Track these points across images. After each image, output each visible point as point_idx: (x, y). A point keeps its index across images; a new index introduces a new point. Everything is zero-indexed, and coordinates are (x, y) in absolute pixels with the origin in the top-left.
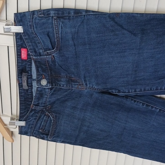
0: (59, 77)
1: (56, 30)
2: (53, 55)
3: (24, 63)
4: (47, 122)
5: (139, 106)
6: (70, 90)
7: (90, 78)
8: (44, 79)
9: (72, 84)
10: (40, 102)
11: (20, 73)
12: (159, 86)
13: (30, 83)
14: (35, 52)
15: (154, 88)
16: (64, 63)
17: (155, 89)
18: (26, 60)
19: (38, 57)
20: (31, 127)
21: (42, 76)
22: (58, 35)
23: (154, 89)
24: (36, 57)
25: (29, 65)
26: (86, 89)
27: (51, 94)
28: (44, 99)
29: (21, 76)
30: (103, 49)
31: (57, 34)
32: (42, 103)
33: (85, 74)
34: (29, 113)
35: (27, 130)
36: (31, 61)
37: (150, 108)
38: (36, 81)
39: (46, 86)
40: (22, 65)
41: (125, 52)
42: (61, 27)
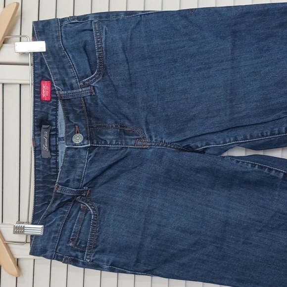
0: (104, 127)
1: (98, 36)
2: (93, 84)
3: (45, 108)
4: (83, 223)
5: (246, 168)
6: (123, 151)
7: (156, 124)
8: (78, 133)
9: (125, 139)
10: (71, 177)
11: (37, 126)
12: (276, 127)
13: (54, 145)
14: (64, 84)
15: (266, 131)
16: (111, 99)
17: (269, 134)
18: (49, 101)
19: (69, 92)
20: (54, 237)
21: (74, 129)
22: (100, 45)
23: (267, 133)
24: (66, 92)
25: (53, 110)
26: (150, 146)
27: (89, 159)
28: (78, 171)
29: (39, 133)
30: (173, 65)
31: (99, 43)
32: (74, 181)
33: (146, 118)
34: (51, 206)
35: (46, 244)
36: (57, 102)
37: (266, 171)
38: (64, 142)
39: (82, 143)
40: (41, 112)
41: (210, 68)
42: (104, 32)
